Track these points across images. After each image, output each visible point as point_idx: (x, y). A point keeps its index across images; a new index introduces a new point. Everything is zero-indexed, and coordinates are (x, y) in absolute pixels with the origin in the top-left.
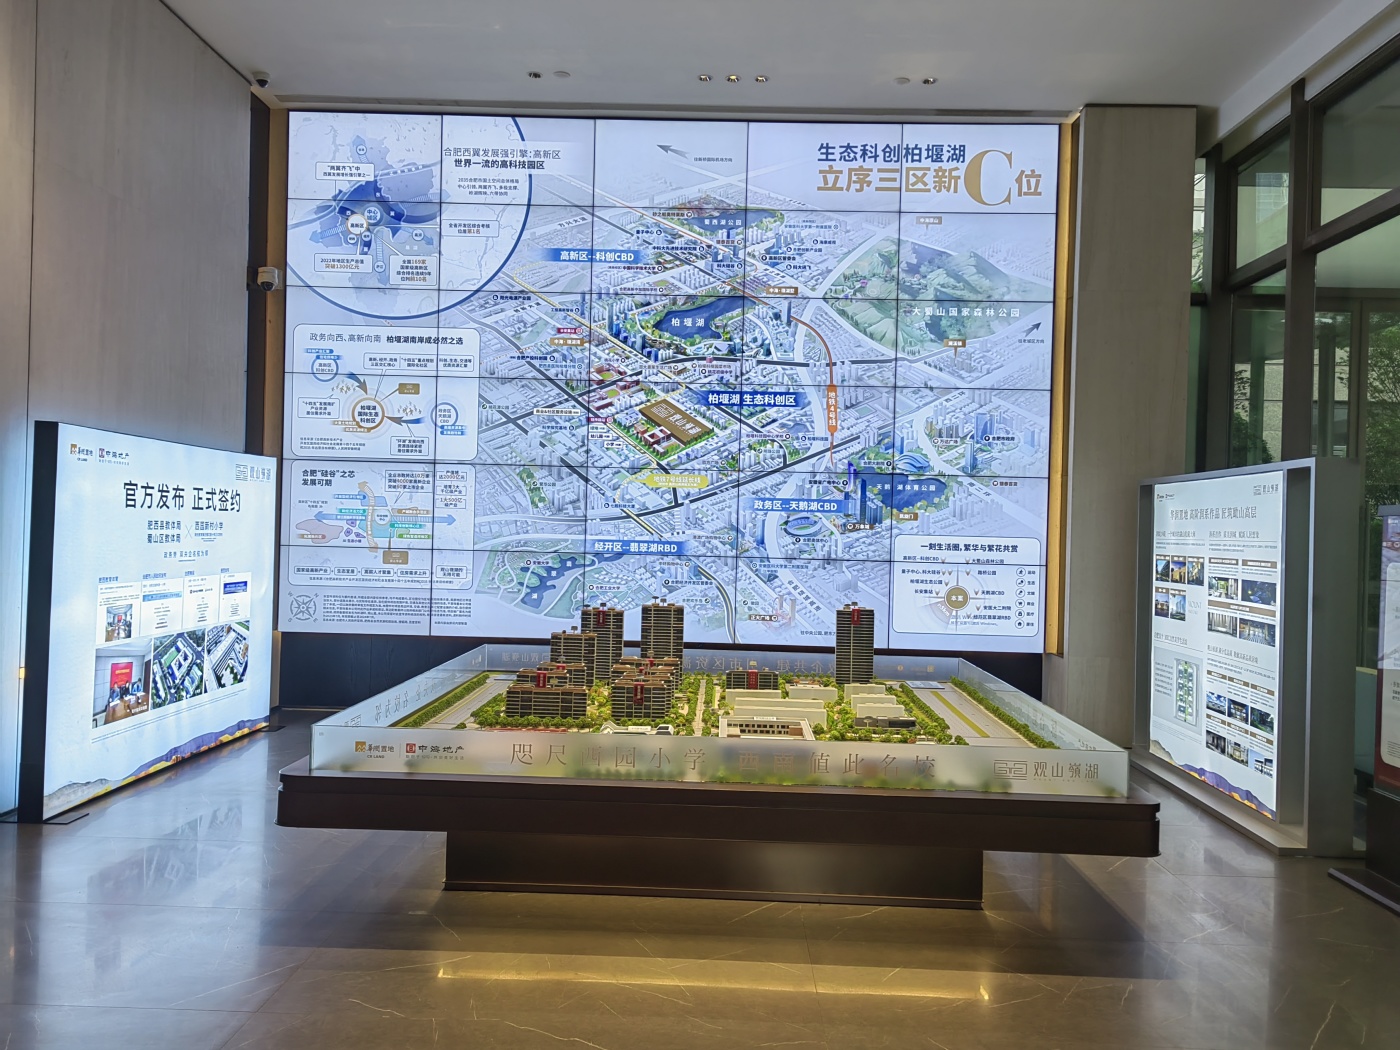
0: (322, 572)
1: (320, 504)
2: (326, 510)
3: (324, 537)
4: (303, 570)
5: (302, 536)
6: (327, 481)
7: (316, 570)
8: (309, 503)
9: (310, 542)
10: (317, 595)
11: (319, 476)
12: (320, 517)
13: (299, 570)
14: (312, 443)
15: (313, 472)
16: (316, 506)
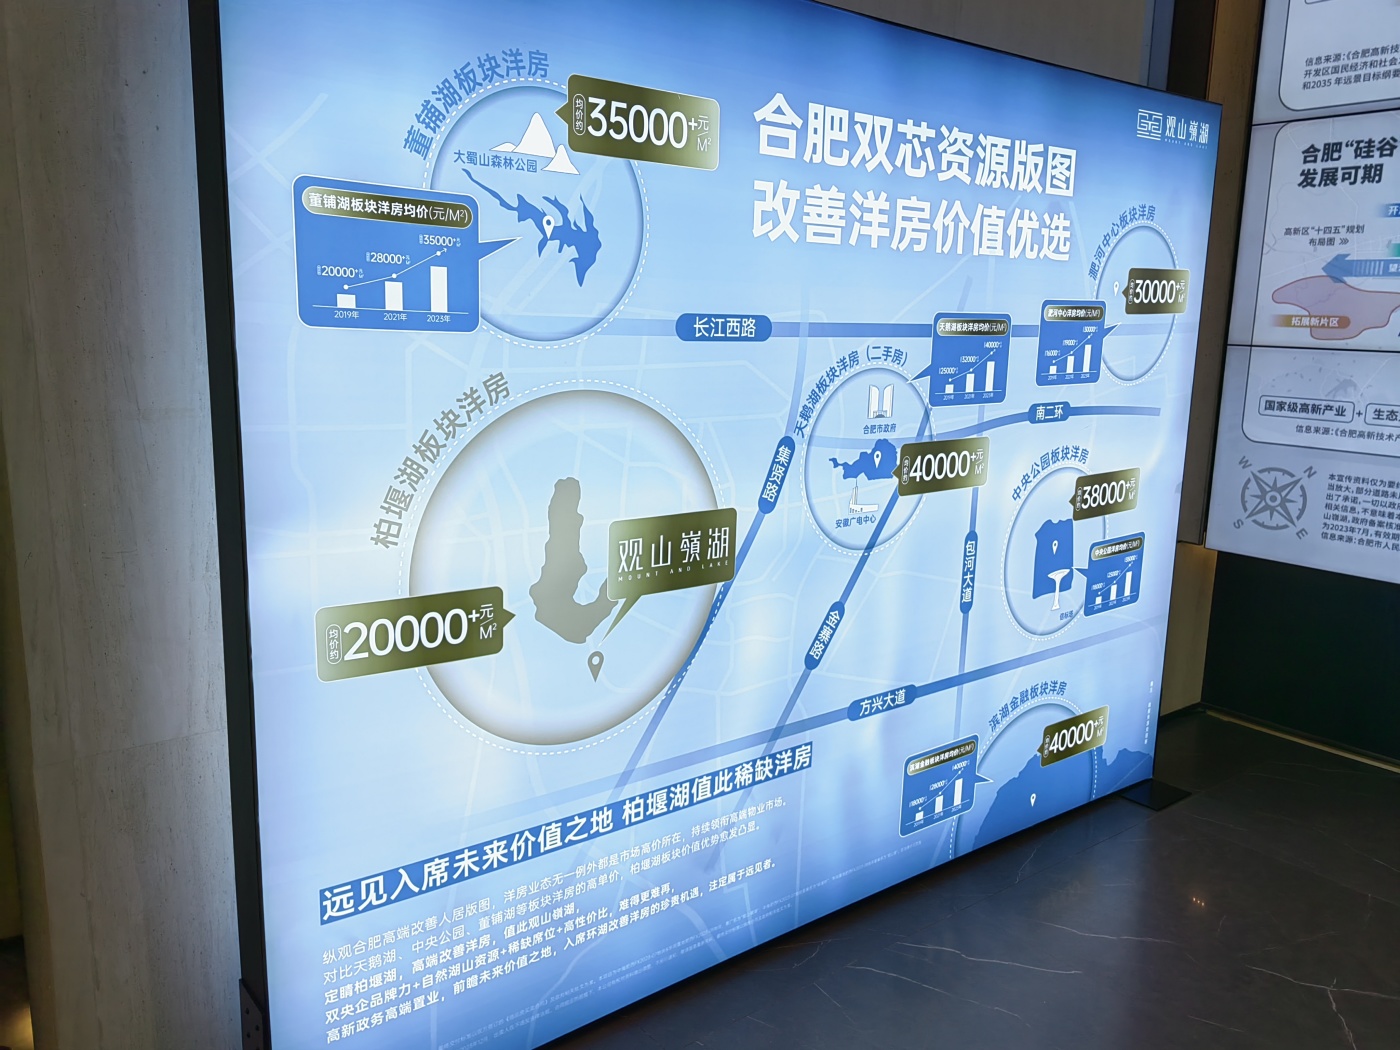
0: (1330, 415)
1: (1343, 233)
2: (1358, 249)
3: (1344, 322)
4: (1281, 406)
5: (1286, 321)
6: (1367, 168)
7: (1315, 409)
8: (1313, 234)
9: (1303, 337)
10: (1310, 472)
11: (1347, 158)
12: (1339, 269)
13: (1270, 405)
14: (1336, 70)
15: (1332, 149)
16: (1331, 241)
